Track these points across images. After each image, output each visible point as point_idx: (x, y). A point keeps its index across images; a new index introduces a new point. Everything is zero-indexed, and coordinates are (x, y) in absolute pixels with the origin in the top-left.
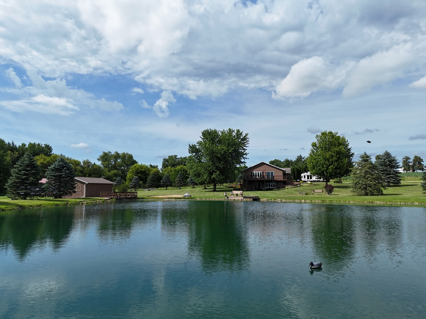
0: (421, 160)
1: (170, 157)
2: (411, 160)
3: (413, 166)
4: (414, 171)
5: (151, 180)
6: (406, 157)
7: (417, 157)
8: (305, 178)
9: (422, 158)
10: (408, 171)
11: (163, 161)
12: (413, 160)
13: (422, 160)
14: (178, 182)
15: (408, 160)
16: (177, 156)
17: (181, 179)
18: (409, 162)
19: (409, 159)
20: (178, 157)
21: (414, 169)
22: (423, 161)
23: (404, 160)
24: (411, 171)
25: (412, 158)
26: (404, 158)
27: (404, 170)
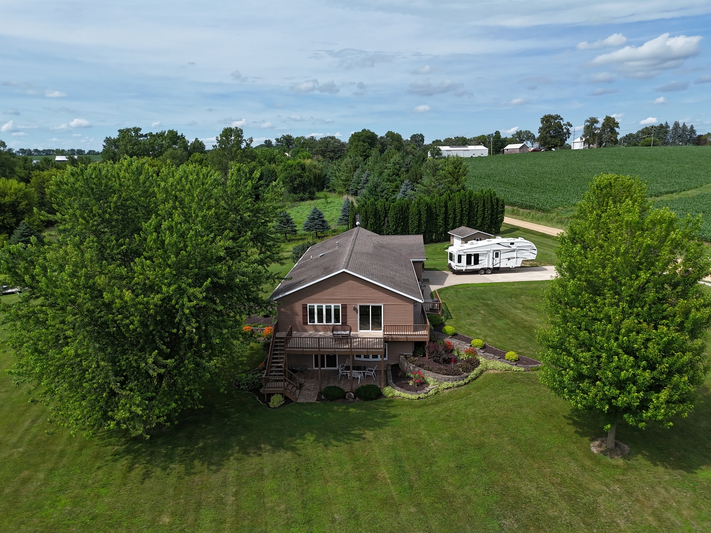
0: (615, 124)
1: (124, 133)
2: (599, 125)
3: (600, 135)
4: (600, 145)
6: (591, 119)
7: (610, 117)
8: (460, 261)
9: (617, 120)
10: (591, 146)
11: (105, 144)
12: (603, 125)
13: (618, 123)
15: (595, 125)
16: (140, 129)
18: (596, 129)
19: (597, 122)
20: (143, 132)
21: (601, 141)
22: (618, 127)
23: (588, 124)
24: (595, 146)
25: (601, 120)
26: (588, 121)
27: (585, 143)
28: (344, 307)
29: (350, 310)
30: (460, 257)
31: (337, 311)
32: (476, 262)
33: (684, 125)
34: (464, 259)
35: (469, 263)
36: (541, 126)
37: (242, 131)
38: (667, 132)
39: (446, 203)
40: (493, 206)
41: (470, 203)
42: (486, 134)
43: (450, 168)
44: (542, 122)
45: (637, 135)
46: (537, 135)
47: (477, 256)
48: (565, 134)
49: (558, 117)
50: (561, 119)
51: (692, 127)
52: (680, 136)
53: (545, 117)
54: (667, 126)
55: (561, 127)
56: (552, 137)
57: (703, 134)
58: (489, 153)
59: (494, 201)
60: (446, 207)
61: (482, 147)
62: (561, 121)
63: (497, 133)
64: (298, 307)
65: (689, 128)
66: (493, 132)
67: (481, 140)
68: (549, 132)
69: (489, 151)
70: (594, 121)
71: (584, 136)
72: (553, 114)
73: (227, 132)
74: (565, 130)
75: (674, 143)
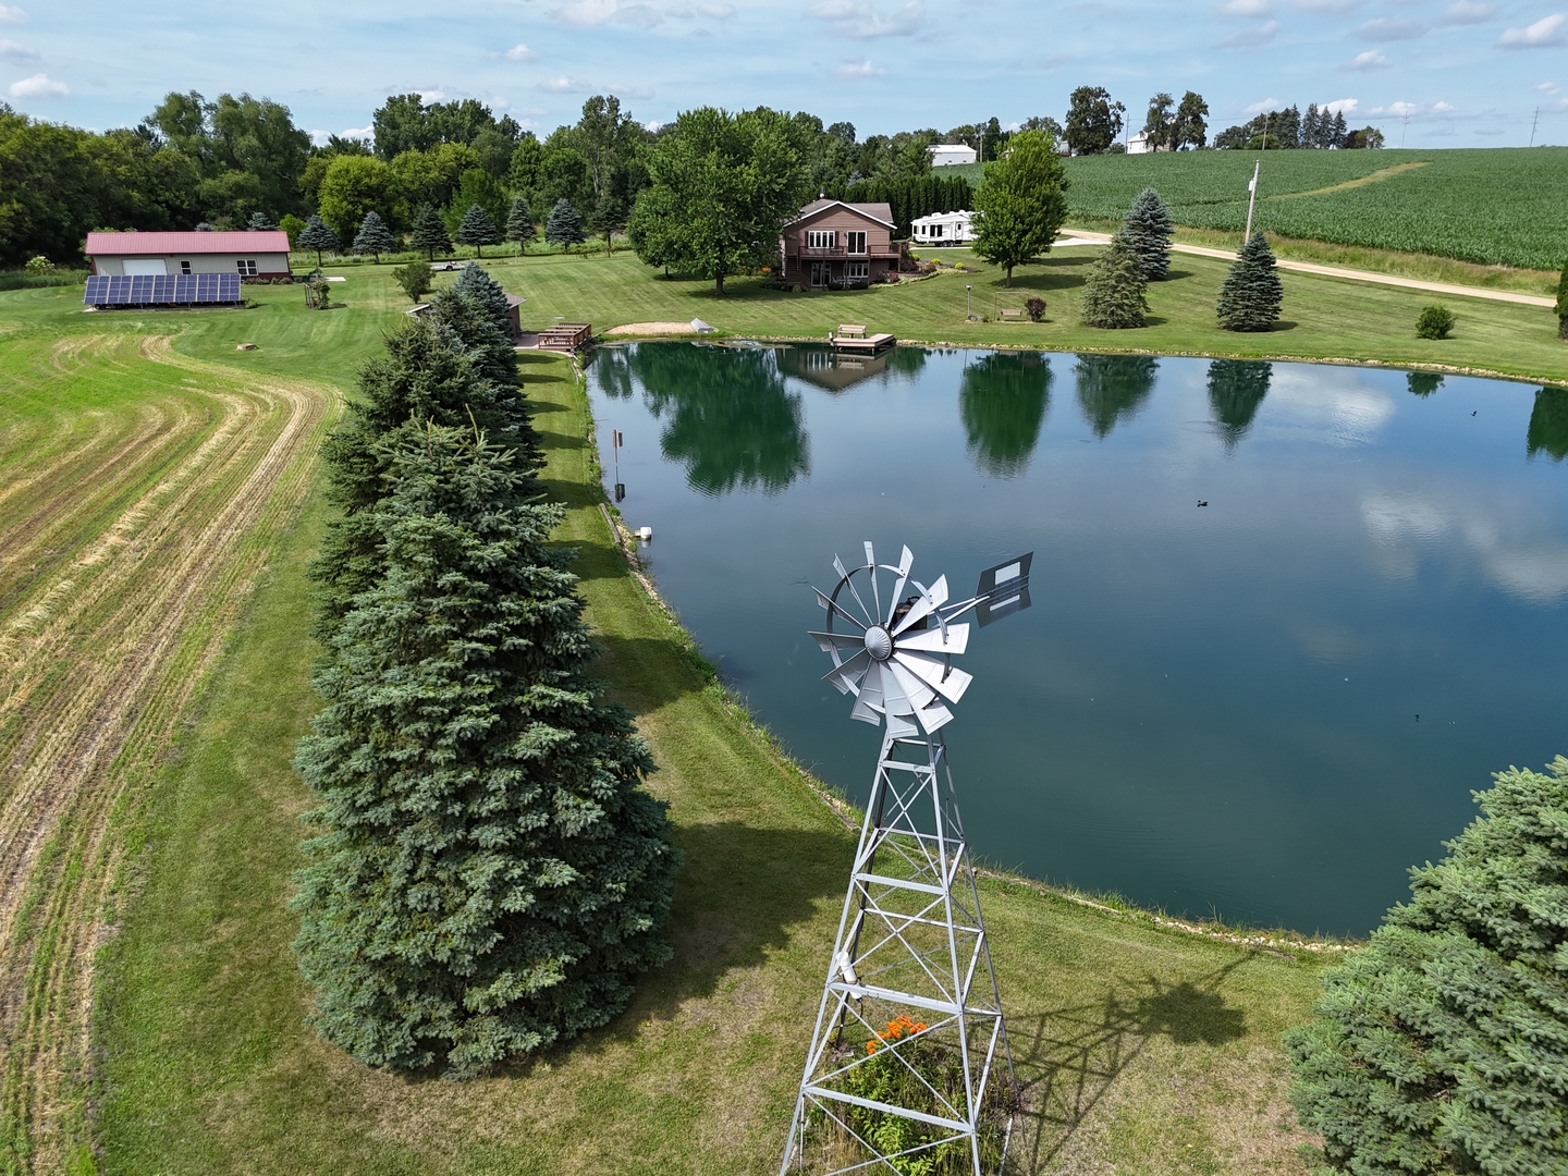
0: (1201, 107)
2: (1173, 109)
3: (1176, 127)
4: (1175, 145)
5: (427, 227)
6: (1160, 96)
7: (1193, 95)
8: (924, 233)
9: (1205, 100)
10: (1160, 148)
12: (1181, 108)
13: (1207, 106)
14: (517, 232)
15: (1166, 108)
17: (526, 221)
18: (1168, 115)
19: (1169, 103)
21: (1177, 140)
22: (1206, 113)
23: (1155, 106)
24: (1167, 147)
25: (1178, 101)
26: (1153, 101)
27: (1147, 142)
28: (837, 233)
29: (841, 235)
30: (924, 228)
31: (831, 237)
32: (940, 234)
33: (1326, 111)
34: (928, 230)
35: (932, 234)
36: (1071, 108)
37: (618, 101)
38: (1295, 124)
39: (909, 191)
40: (962, 196)
41: (937, 191)
42: (973, 123)
43: (912, 152)
44: (1073, 101)
45: (1246, 130)
46: (1064, 126)
47: (940, 227)
48: (1113, 125)
49: (1101, 92)
50: (1107, 96)
51: (1340, 115)
52: (1317, 133)
53: (1079, 91)
54: (1296, 114)
55: (1104, 110)
56: (1088, 129)
57: (1359, 128)
58: (978, 159)
59: (964, 190)
60: (909, 195)
61: (964, 148)
62: (1107, 100)
63: (994, 121)
64: (802, 233)
65: (1334, 117)
66: (985, 120)
67: (964, 136)
68: (1084, 120)
69: (978, 156)
70: (1164, 101)
71: (1147, 129)
72: (1093, 86)
73: (594, 105)
74: (1113, 118)
75: (1306, 145)
